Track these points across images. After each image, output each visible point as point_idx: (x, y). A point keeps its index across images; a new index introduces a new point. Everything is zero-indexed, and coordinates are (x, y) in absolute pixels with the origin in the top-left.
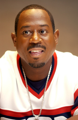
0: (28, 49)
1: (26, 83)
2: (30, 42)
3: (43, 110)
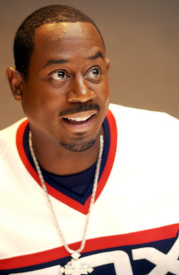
2: (70, 100)
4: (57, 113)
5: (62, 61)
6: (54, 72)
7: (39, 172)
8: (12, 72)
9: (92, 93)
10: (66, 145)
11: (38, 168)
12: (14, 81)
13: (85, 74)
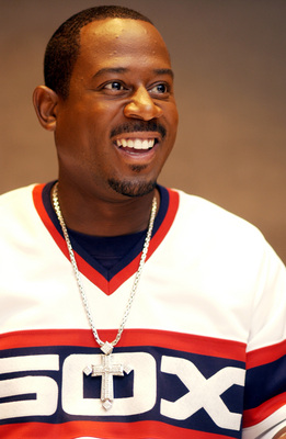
0: (113, 134)
1: (70, 248)
2: (128, 114)
3: (126, 332)
4: (108, 133)
5: (119, 70)
6: (107, 83)
7: (67, 236)
8: (44, 92)
9: (159, 109)
10: (118, 184)
11: (65, 231)
12: (44, 106)
13: (148, 88)
